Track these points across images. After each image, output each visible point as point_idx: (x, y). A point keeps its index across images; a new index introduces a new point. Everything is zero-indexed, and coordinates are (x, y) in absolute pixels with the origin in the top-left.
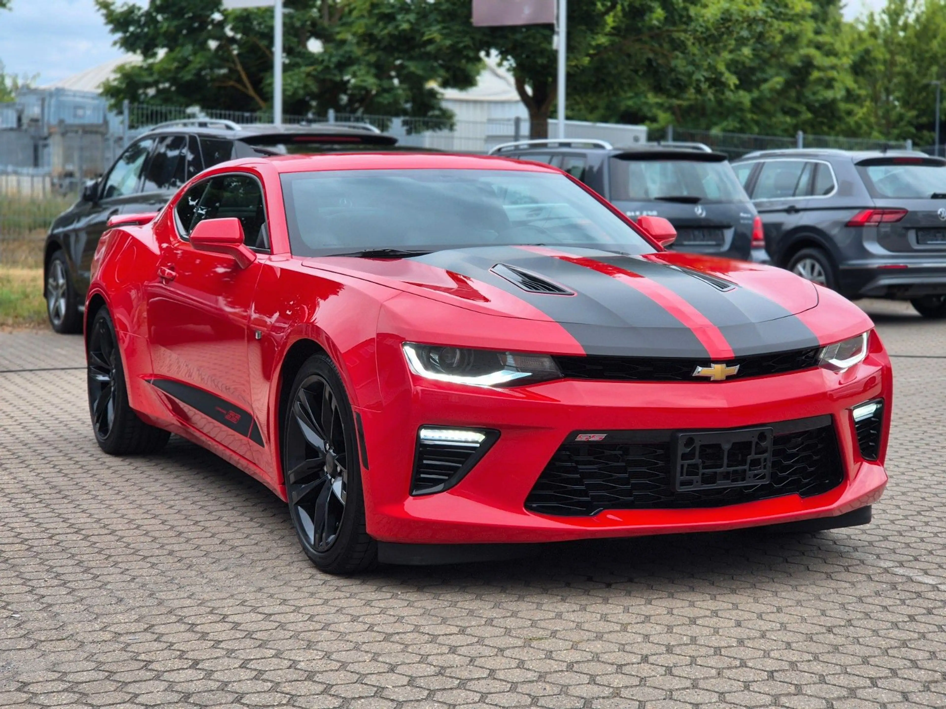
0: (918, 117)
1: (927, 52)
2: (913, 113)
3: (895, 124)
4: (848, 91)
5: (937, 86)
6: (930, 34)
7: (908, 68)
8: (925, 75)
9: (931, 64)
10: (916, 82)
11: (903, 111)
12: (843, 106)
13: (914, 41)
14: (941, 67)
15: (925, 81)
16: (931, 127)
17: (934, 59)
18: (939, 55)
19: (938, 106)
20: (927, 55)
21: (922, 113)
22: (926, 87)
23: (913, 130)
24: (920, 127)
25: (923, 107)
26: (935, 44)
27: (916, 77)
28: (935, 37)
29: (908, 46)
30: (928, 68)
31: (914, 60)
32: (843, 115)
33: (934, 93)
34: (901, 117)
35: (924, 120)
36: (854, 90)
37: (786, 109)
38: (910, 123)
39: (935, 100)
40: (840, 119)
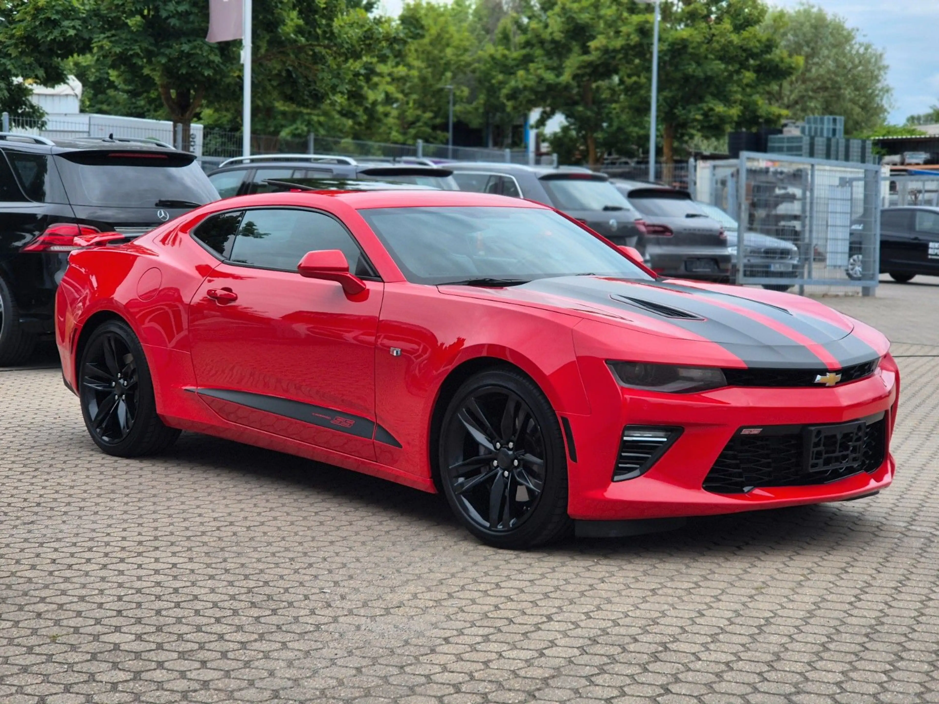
0: (432, 119)
1: (441, 58)
2: (429, 115)
3: (412, 124)
4: (387, 95)
5: (450, 89)
6: (444, 42)
7: (424, 71)
8: (440, 79)
9: (445, 70)
10: (431, 86)
11: (419, 112)
12: (380, 109)
13: (430, 48)
14: (452, 72)
15: (440, 86)
16: (444, 127)
17: (447, 65)
18: (452, 62)
19: (451, 108)
20: (442, 62)
21: (436, 115)
22: (441, 90)
23: (428, 130)
24: (434, 128)
25: (435, 109)
26: (449, 51)
27: (431, 81)
28: (448, 45)
29: (423, 52)
30: (443, 73)
31: (429, 66)
32: (382, 117)
33: (447, 96)
34: (418, 119)
35: (438, 121)
36: (392, 93)
37: (344, 112)
38: (426, 124)
39: (448, 103)
40: (379, 120)
